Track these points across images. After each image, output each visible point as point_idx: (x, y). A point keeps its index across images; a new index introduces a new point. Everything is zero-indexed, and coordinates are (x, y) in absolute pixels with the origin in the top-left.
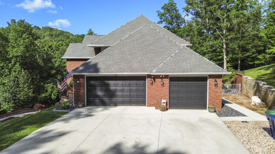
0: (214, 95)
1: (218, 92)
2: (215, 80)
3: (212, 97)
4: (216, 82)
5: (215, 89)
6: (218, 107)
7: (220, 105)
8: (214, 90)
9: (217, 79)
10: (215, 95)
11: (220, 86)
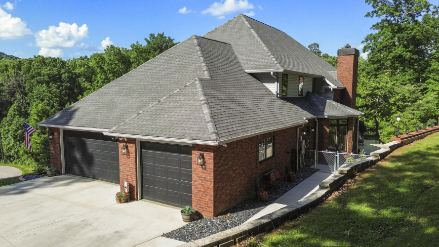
0: (200, 184)
1: (207, 181)
2: (201, 154)
3: (198, 188)
4: (203, 158)
5: (202, 172)
6: (207, 211)
7: (210, 207)
8: (200, 174)
9: (205, 154)
10: (203, 185)
11: (210, 169)
